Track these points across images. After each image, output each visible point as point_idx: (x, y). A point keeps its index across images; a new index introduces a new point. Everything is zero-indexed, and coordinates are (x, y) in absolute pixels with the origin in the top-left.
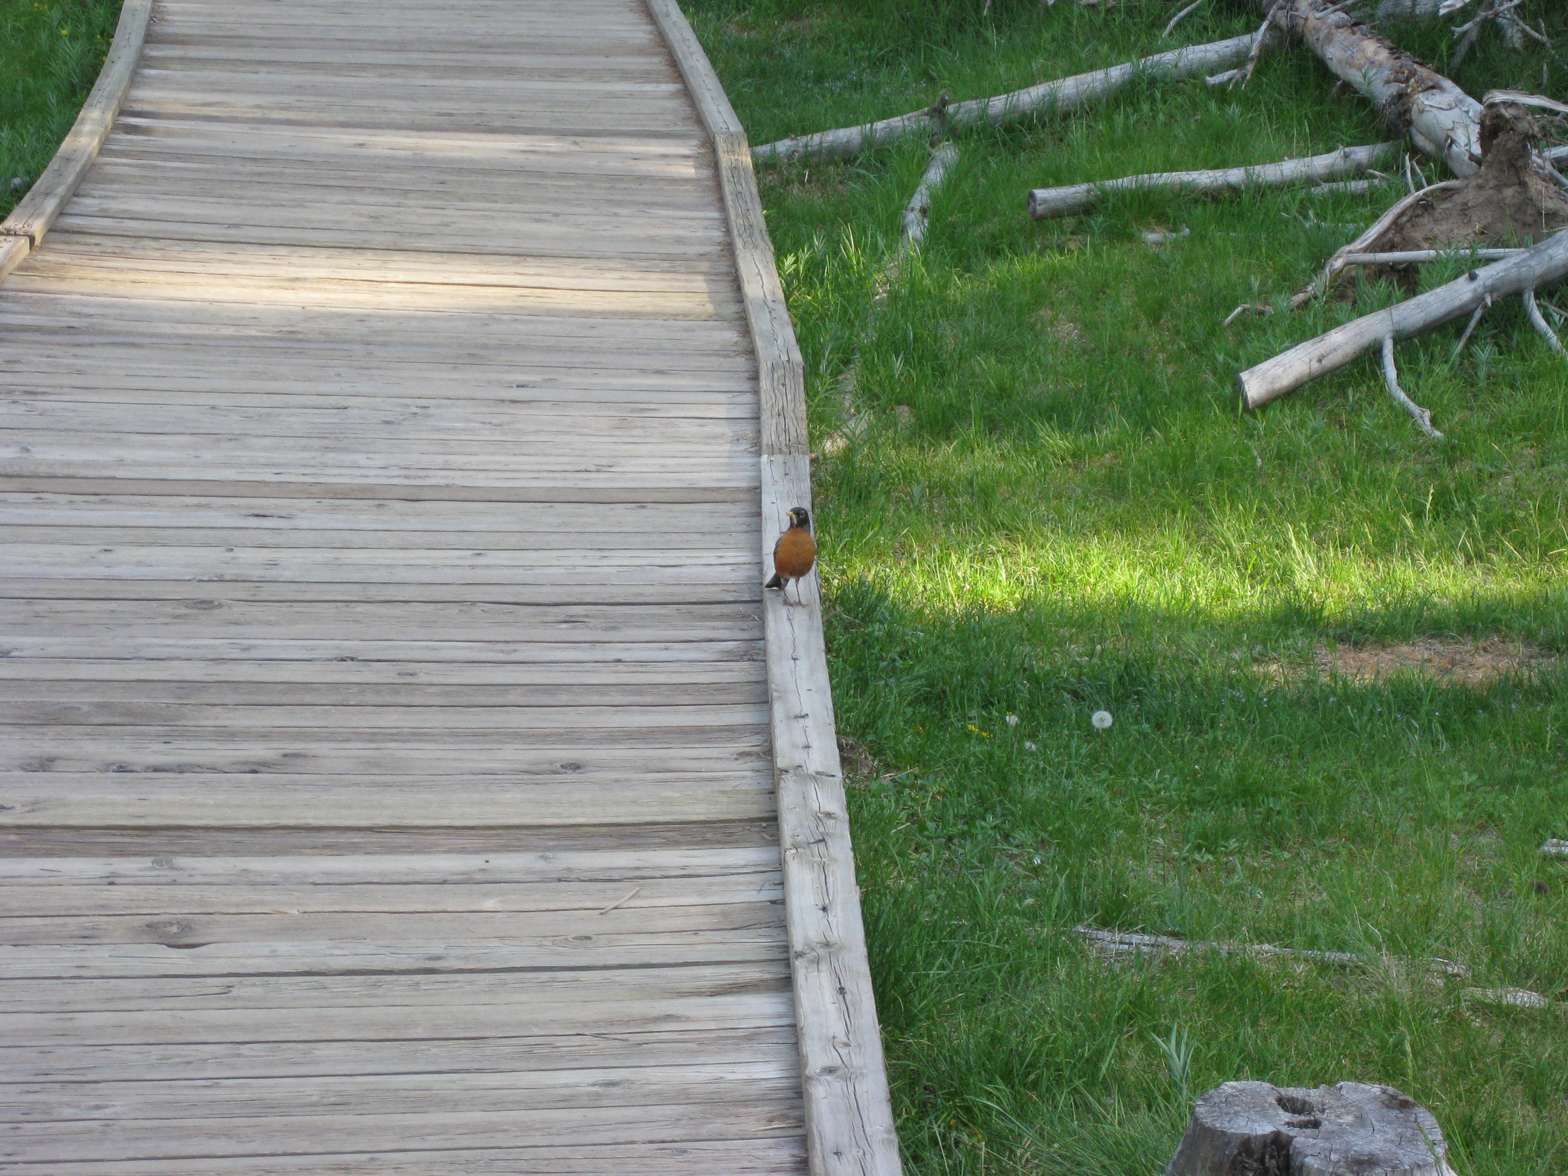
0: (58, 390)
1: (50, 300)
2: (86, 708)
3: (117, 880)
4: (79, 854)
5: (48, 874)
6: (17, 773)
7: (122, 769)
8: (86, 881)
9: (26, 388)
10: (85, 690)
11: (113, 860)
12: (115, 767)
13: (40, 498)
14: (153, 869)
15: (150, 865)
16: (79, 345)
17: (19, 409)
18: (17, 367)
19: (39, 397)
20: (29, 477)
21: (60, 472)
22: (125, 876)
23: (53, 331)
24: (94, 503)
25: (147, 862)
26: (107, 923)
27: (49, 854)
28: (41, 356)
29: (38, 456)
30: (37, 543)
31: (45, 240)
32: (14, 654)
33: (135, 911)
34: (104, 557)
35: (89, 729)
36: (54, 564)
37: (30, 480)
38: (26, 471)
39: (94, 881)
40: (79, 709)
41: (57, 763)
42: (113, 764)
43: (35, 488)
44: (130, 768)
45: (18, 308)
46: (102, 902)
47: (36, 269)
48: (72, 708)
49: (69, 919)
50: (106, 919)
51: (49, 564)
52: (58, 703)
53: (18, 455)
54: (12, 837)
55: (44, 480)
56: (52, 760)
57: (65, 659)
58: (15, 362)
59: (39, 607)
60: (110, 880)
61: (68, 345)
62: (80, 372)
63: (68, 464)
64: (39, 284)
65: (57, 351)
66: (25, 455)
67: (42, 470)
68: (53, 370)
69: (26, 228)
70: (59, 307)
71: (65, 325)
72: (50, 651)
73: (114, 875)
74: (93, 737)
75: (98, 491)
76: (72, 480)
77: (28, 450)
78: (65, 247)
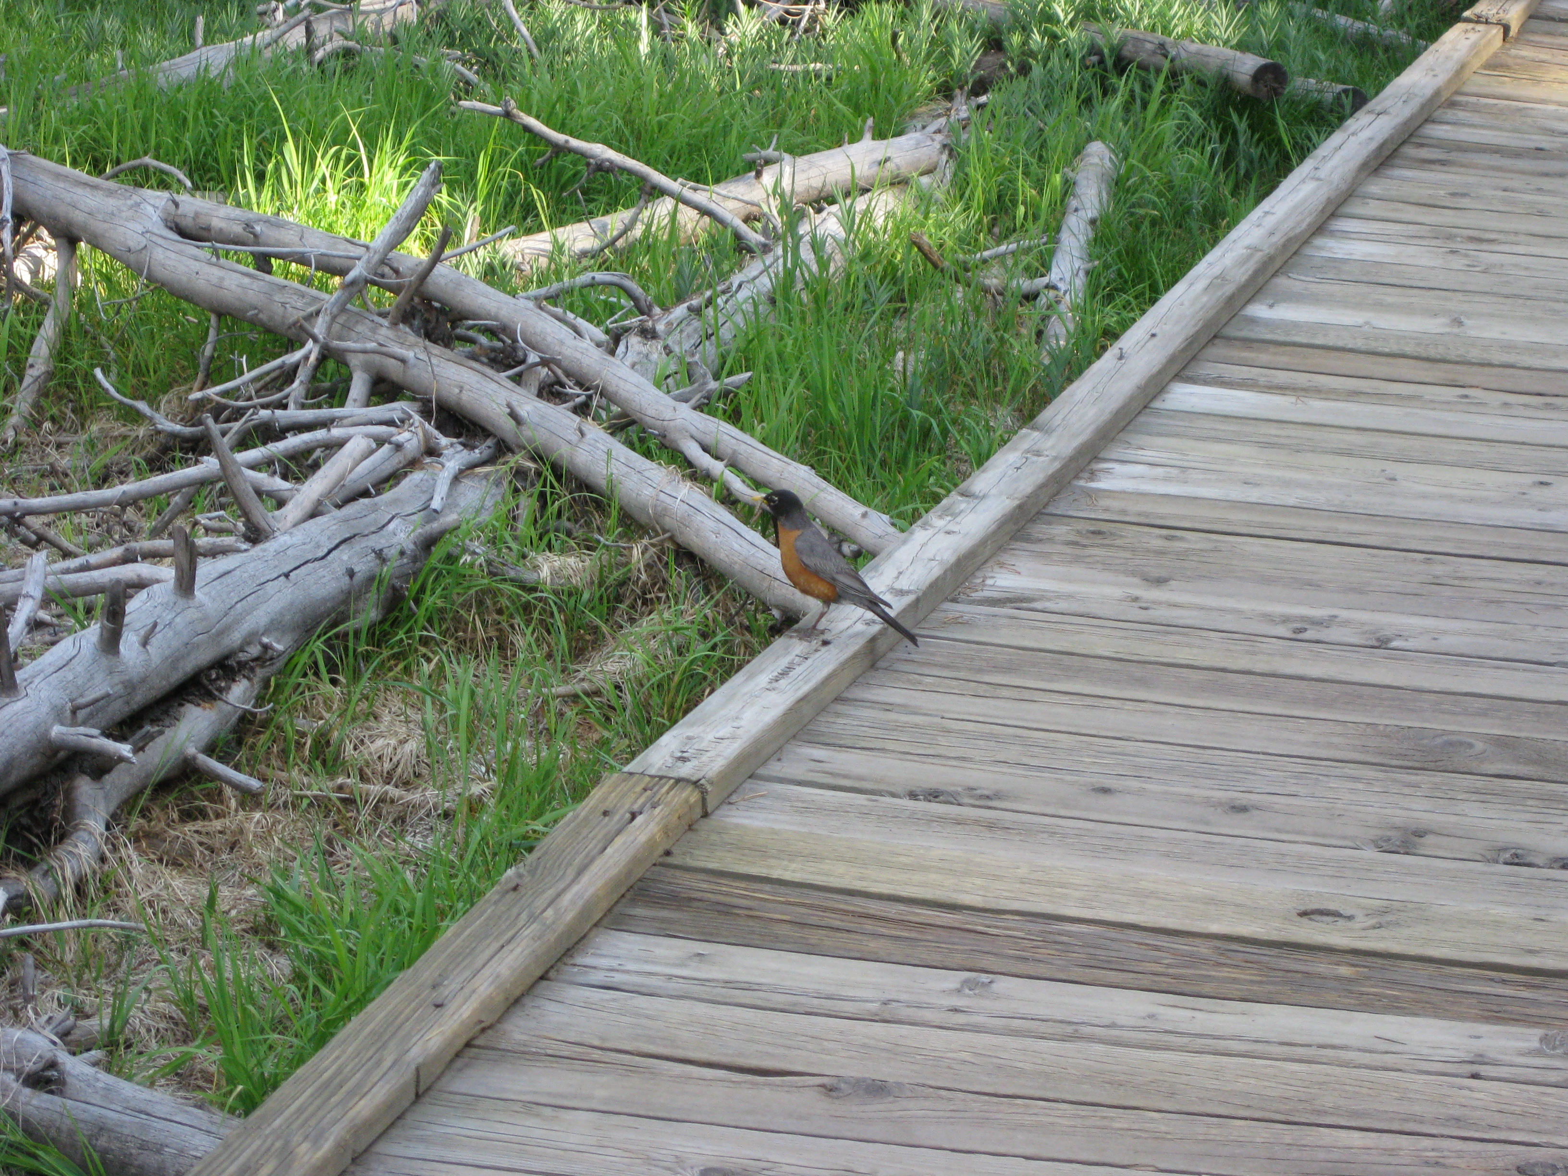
0: (1512, 238)
1: (1520, 110)
2: (1479, 746)
3: (1483, 1070)
4: (1436, 1011)
5: (1386, 1046)
6: (1370, 853)
7: (1518, 860)
8: (1439, 1067)
9: (1471, 233)
10: (1483, 713)
11: (1483, 1028)
12: (1507, 856)
13: (1466, 396)
14: (1538, 1053)
15: (1535, 1044)
16: (1546, 175)
17: (1457, 263)
18: (1465, 202)
19: (1484, 246)
20: (1457, 363)
21: (1498, 357)
22: (1495, 1063)
23: (1517, 154)
24: (1536, 408)
25: (1531, 1037)
26: (1460, 1154)
27: (1394, 1007)
28: (1496, 188)
29: (1473, 333)
30: (1453, 465)
31: (1523, 29)
32: (1394, 644)
33: (1502, 1135)
34: (1539, 494)
35: (1479, 783)
36: (1471, 500)
37: (1458, 367)
38: (1453, 355)
39: (1449, 1068)
40: (1471, 746)
41: (1430, 839)
42: (1505, 849)
43: (1462, 380)
44: (1530, 859)
45: (1476, 119)
46: (1457, 1112)
47: (1507, 67)
48: (1461, 743)
49: (1404, 1140)
50: (1459, 1145)
51: (1463, 500)
52: (1445, 732)
53: (1448, 330)
54: (1344, 971)
55: (1475, 369)
56: (1420, 834)
57: (1465, 658)
58: (1463, 195)
59: (1439, 569)
60: (1475, 1068)
61: (1533, 174)
62: (1542, 214)
63: (1509, 347)
64: (1509, 87)
65: (1517, 182)
66: (1456, 330)
67: (1474, 354)
68: (1509, 209)
69: (1502, 15)
70: (1529, 120)
71: (1533, 145)
72: (1448, 642)
73: (1480, 1059)
74: (1482, 796)
75: (1542, 389)
76: (1511, 371)
77: (1460, 323)
78: (1547, 39)
